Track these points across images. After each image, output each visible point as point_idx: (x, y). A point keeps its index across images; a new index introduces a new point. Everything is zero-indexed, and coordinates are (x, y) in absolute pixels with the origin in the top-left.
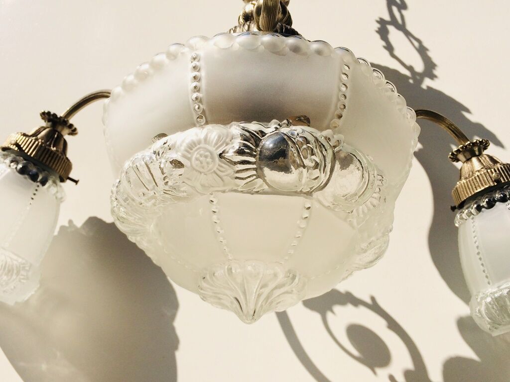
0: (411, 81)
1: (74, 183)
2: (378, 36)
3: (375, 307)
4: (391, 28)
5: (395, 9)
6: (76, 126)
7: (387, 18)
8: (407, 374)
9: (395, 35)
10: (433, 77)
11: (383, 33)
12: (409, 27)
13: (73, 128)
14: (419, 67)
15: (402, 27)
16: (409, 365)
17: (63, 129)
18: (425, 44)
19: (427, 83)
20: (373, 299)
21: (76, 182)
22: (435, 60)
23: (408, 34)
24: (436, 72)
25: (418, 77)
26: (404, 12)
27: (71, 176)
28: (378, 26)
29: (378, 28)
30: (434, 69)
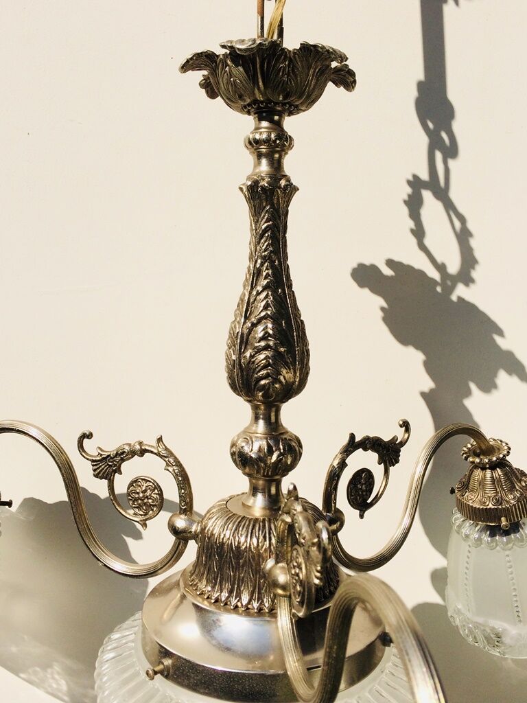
0: (439, 289)
2: (405, 210)
4: (427, 195)
5: (439, 156)
7: (424, 176)
9: (431, 206)
10: (468, 281)
11: (414, 204)
12: (453, 195)
14: (453, 267)
15: (442, 194)
18: (471, 226)
19: (461, 291)
22: (478, 254)
23: (449, 206)
24: (474, 274)
25: (449, 283)
26: (451, 162)
28: (409, 190)
29: (409, 196)
30: (474, 268)
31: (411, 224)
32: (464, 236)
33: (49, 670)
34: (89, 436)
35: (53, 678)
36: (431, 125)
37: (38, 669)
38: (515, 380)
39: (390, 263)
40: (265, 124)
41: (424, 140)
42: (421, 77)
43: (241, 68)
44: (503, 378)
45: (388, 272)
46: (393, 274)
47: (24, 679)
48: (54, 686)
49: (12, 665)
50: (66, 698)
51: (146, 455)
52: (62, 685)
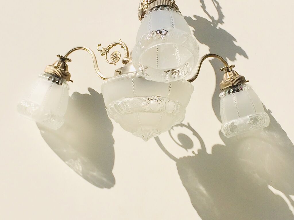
0: (212, 25)
1: (71, 82)
3: (189, 127)
6: (70, 59)
8: (199, 151)
10: (222, 23)
13: (69, 60)
14: (216, 18)
16: (200, 147)
18: (220, 5)
19: (219, 26)
20: (188, 124)
21: (72, 81)
22: (224, 14)
24: (223, 20)
25: (215, 23)
27: (70, 79)
30: (223, 18)
31: (201, 4)
32: (219, 8)
33: (76, 161)
34: (100, 45)
35: (77, 165)
37: (72, 160)
38: (242, 57)
39: (195, 16)
44: (238, 56)
45: (194, 19)
46: (196, 20)
47: (67, 164)
48: (77, 168)
49: (64, 157)
50: (81, 174)
51: (117, 45)
52: (80, 168)
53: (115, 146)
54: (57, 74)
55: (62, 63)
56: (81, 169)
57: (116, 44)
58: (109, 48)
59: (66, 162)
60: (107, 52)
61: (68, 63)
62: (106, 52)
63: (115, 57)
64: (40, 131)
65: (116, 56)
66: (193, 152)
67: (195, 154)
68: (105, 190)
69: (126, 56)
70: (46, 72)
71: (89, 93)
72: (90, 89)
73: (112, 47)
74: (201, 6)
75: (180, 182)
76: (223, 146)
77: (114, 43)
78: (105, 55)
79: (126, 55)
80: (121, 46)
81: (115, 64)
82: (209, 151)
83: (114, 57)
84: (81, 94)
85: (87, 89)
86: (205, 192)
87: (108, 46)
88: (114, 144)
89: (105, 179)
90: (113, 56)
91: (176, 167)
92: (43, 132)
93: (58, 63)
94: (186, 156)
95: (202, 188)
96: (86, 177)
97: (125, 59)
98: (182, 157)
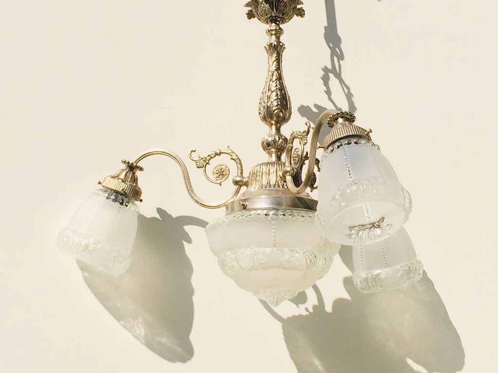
2: (322, 82)
4: (331, 76)
5: (335, 59)
7: (330, 67)
8: (315, 307)
9: (333, 81)
11: (326, 79)
12: (343, 76)
13: (140, 168)
15: (338, 76)
16: (316, 303)
17: (136, 170)
18: (352, 91)
21: (142, 201)
22: (356, 105)
23: (342, 81)
26: (341, 62)
27: (140, 198)
28: (323, 73)
29: (323, 75)
30: (355, 112)
31: (325, 88)
32: (349, 96)
33: (136, 321)
34: (194, 151)
35: (138, 326)
36: (331, 45)
37: (130, 319)
39: (316, 106)
40: (273, 24)
41: (329, 51)
42: (326, 25)
43: (268, 5)
45: (315, 110)
46: (317, 111)
47: (122, 325)
48: (138, 332)
49: (118, 315)
50: (143, 341)
51: (222, 155)
52: (142, 331)
53: (195, 298)
54: (126, 192)
55: (131, 175)
56: (143, 334)
57: (221, 153)
58: (209, 157)
59: (122, 322)
60: (207, 163)
61: (138, 173)
62: (205, 164)
63: (222, 174)
64: (83, 273)
65: (223, 172)
66: (307, 310)
67: (309, 312)
68: (179, 365)
69: (239, 175)
70: (103, 186)
71: (158, 216)
72: (159, 210)
73: (215, 156)
74: (325, 91)
75: (287, 353)
76: (348, 300)
77: (218, 152)
78: (204, 168)
79: (239, 172)
80: (231, 157)
81: (220, 184)
82: (329, 308)
83: (219, 174)
84: (146, 217)
85: (156, 210)
86: (320, 368)
87: (209, 155)
88: (193, 294)
89: (179, 349)
90: (218, 171)
91: (281, 331)
92: (87, 274)
93: (126, 175)
94: (297, 314)
95: (317, 362)
96: (150, 346)
97: (238, 179)
98: (291, 316)
